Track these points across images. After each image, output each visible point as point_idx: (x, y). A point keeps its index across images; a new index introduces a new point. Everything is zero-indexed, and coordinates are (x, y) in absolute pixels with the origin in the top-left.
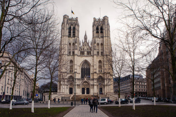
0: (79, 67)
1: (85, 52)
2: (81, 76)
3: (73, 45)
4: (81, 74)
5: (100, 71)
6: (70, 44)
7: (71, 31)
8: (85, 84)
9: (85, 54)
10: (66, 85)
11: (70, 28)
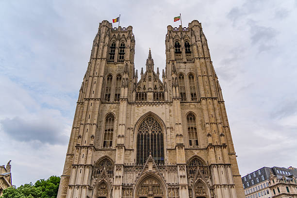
0: (132, 132)
1: (148, 94)
2: (138, 158)
3: (117, 78)
4: (138, 151)
5: (193, 143)
6: (110, 77)
7: (114, 51)
8: (147, 183)
9: (148, 98)
10: (85, 186)
11: (112, 45)
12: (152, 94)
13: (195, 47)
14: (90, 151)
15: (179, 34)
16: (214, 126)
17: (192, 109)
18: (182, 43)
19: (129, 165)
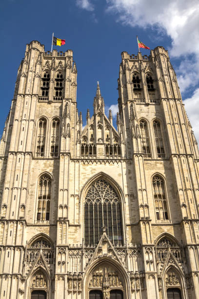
0: (77, 201)
1: (98, 147)
2: (86, 236)
3: (54, 123)
4: (86, 227)
5: (162, 216)
6: (43, 121)
7: (48, 84)
9: (98, 152)
10: (16, 275)
11: (45, 76)
12: (103, 147)
13: (161, 83)
14: (19, 226)
16: (190, 192)
17: (159, 169)
18: (143, 77)
19: (75, 246)
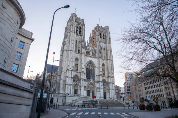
0: (85, 67)
3: (79, 43)
6: (76, 41)
8: (90, 86)
12: (91, 53)
13: (107, 38)
14: (72, 72)
15: (101, 29)
16: (111, 70)
17: (104, 62)
18: (102, 34)
19: (85, 79)
